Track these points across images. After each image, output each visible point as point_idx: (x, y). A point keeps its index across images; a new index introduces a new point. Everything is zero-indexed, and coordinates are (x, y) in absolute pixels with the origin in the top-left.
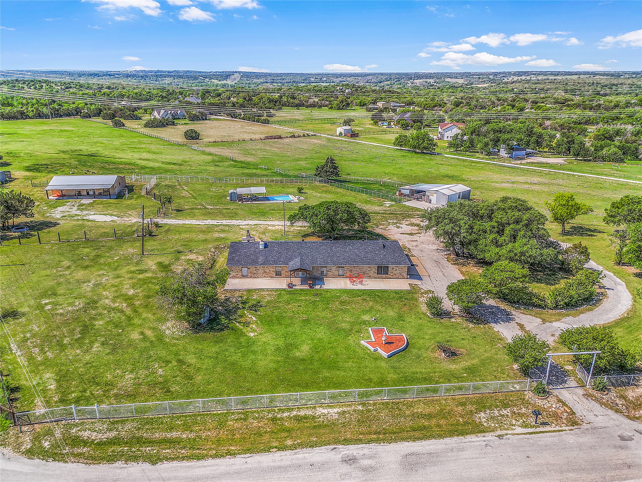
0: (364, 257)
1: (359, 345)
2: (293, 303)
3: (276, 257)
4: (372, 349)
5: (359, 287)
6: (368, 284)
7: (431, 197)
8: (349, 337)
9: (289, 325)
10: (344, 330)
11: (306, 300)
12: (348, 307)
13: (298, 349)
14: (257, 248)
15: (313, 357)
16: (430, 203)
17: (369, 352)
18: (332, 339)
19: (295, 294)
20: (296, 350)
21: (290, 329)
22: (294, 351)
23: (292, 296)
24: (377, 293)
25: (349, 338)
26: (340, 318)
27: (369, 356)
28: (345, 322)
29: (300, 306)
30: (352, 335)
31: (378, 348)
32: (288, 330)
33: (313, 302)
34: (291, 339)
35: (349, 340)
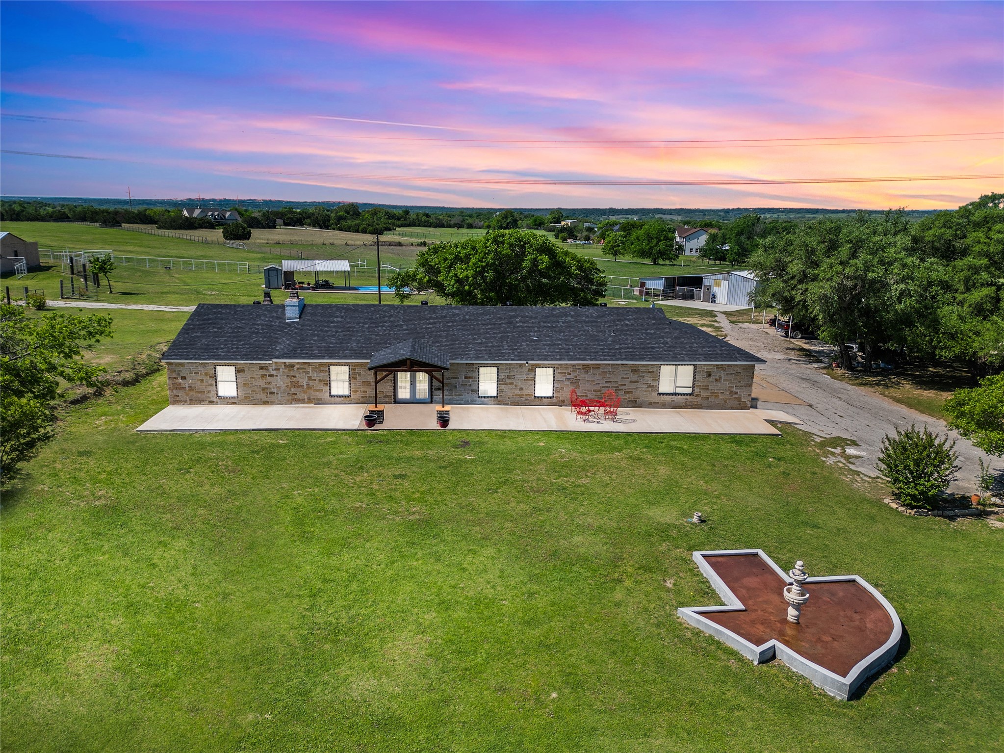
0: (614, 342)
1: (676, 629)
2: (374, 467)
3: (333, 340)
4: (751, 651)
5: (607, 426)
6: (634, 421)
7: (715, 290)
8: (612, 589)
9: (345, 544)
10: (583, 560)
11: (425, 459)
12: (583, 481)
13: (365, 654)
14: (277, 318)
15: (446, 701)
16: (713, 301)
17: (733, 664)
18: (541, 602)
19: (388, 442)
20: (356, 660)
21: (349, 560)
22: (343, 671)
23: (374, 449)
24: (674, 443)
25: (619, 595)
26: (563, 517)
27: (748, 690)
28: (583, 529)
29: (402, 476)
30: (628, 583)
31: (780, 646)
32: (334, 561)
33: (450, 464)
34: (339, 603)
35: (618, 605)
